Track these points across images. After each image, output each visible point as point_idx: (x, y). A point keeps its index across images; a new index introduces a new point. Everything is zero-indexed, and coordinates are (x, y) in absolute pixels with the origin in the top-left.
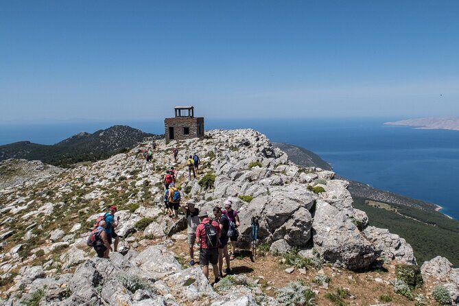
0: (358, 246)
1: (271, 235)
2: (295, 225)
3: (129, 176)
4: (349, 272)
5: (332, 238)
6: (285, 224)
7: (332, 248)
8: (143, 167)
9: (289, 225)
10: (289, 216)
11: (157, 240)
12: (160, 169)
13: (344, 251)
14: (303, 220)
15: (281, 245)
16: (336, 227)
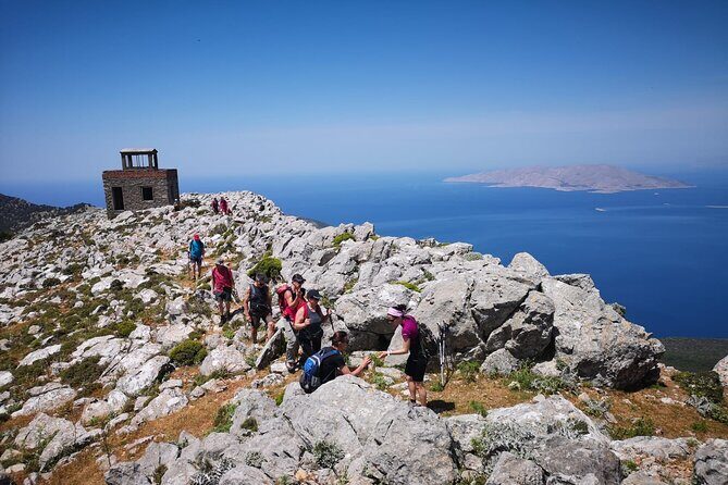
0: (633, 348)
1: (482, 343)
2: (528, 321)
3: (63, 278)
4: (617, 392)
5: (587, 338)
6: (509, 321)
7: (591, 356)
8: (91, 259)
9: (517, 322)
10: (517, 307)
11: (238, 378)
12: (126, 261)
13: (610, 358)
14: (543, 312)
15: (501, 359)
16: (590, 320)
